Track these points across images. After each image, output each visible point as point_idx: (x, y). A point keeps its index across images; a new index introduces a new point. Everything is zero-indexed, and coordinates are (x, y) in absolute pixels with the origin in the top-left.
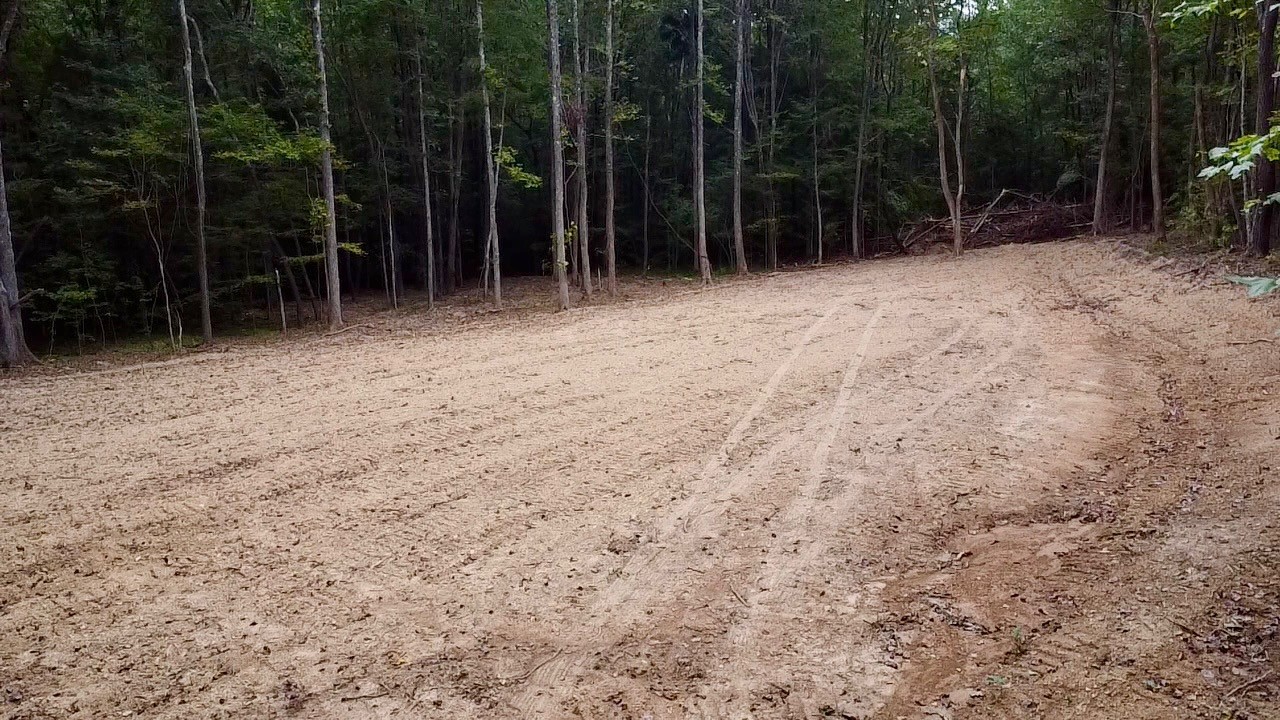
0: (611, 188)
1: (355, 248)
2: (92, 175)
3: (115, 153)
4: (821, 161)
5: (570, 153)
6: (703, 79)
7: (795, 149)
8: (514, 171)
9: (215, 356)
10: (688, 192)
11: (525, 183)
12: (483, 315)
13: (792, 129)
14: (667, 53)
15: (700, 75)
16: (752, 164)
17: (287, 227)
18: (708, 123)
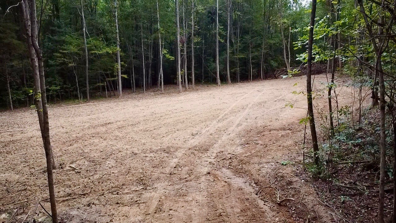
0: (193, 60)
1: (125, 76)
2: (61, 57)
3: (66, 51)
4: (252, 52)
5: (182, 51)
6: (218, 30)
7: (245, 49)
8: (167, 56)
9: (91, 104)
10: (215, 61)
11: (170, 59)
12: (159, 94)
13: (243, 44)
14: (209, 22)
15: (217, 29)
16: (233, 53)
17: (107, 71)
18: (220, 42)
